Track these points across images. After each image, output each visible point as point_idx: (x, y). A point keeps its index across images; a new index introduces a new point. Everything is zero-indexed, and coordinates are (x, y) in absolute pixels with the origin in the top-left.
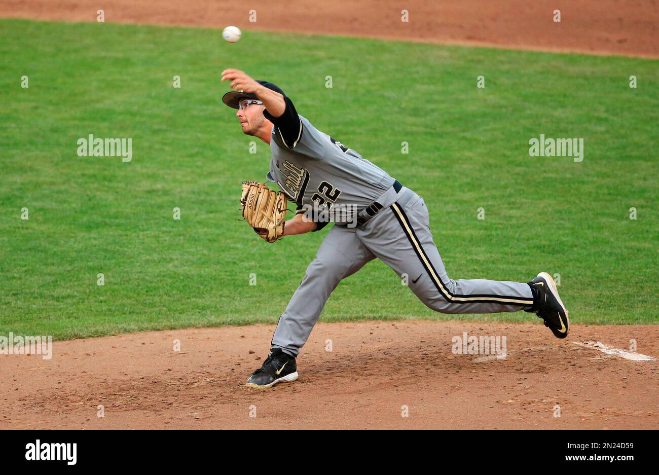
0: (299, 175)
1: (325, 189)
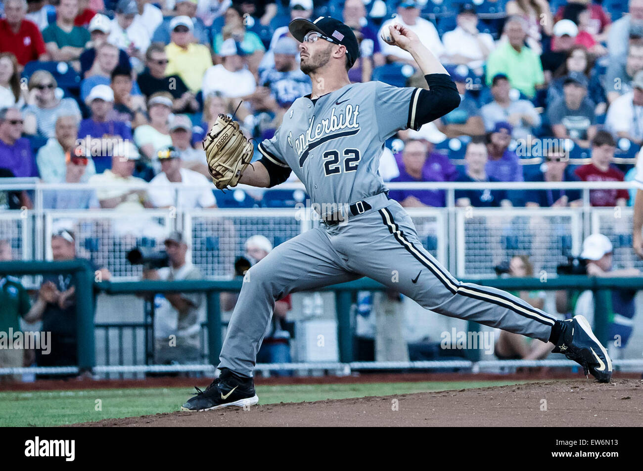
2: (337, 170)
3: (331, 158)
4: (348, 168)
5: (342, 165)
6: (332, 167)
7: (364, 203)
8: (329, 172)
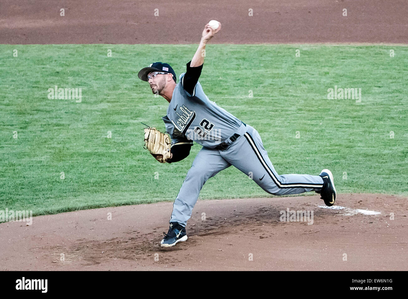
0: (189, 115)
1: (205, 124)
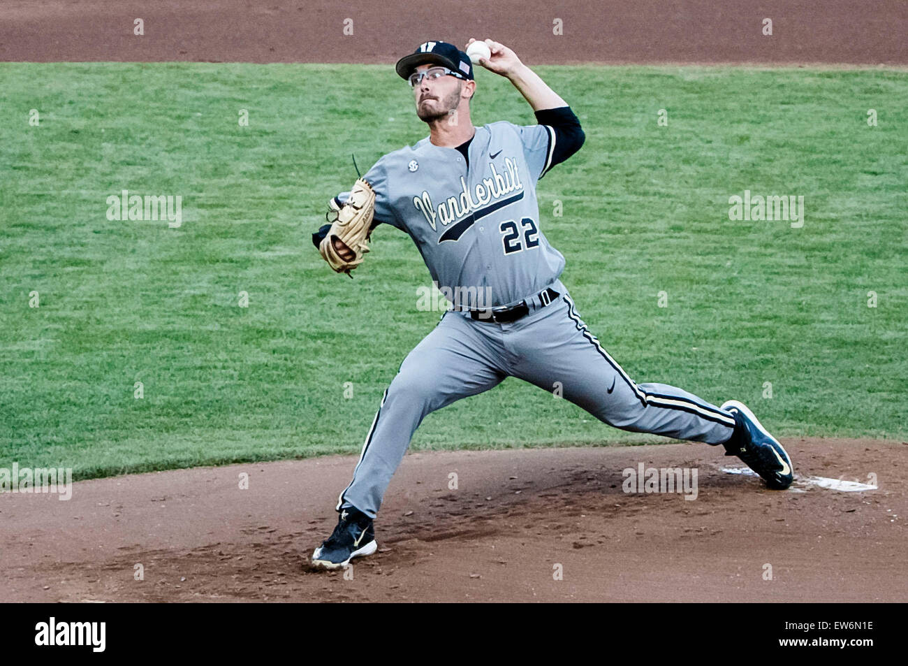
2: (518, 247)
3: (510, 231)
4: (530, 244)
5: (521, 239)
6: (513, 243)
7: (549, 291)
8: (509, 249)
